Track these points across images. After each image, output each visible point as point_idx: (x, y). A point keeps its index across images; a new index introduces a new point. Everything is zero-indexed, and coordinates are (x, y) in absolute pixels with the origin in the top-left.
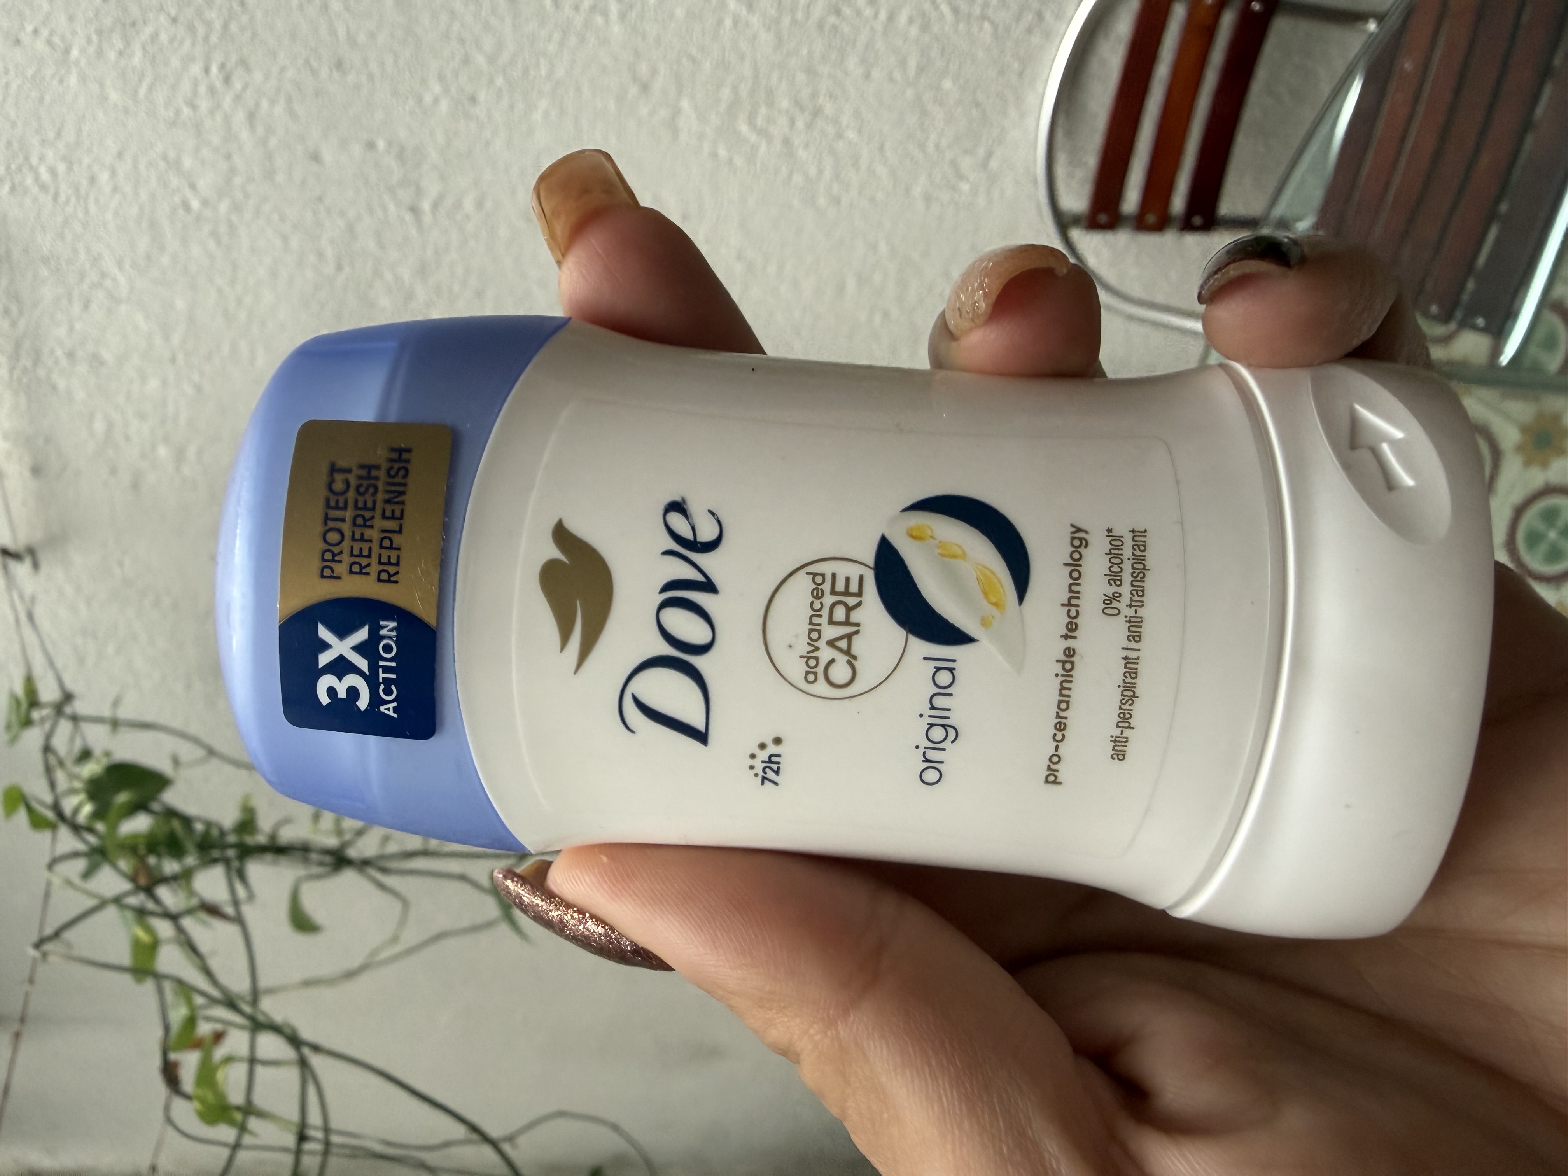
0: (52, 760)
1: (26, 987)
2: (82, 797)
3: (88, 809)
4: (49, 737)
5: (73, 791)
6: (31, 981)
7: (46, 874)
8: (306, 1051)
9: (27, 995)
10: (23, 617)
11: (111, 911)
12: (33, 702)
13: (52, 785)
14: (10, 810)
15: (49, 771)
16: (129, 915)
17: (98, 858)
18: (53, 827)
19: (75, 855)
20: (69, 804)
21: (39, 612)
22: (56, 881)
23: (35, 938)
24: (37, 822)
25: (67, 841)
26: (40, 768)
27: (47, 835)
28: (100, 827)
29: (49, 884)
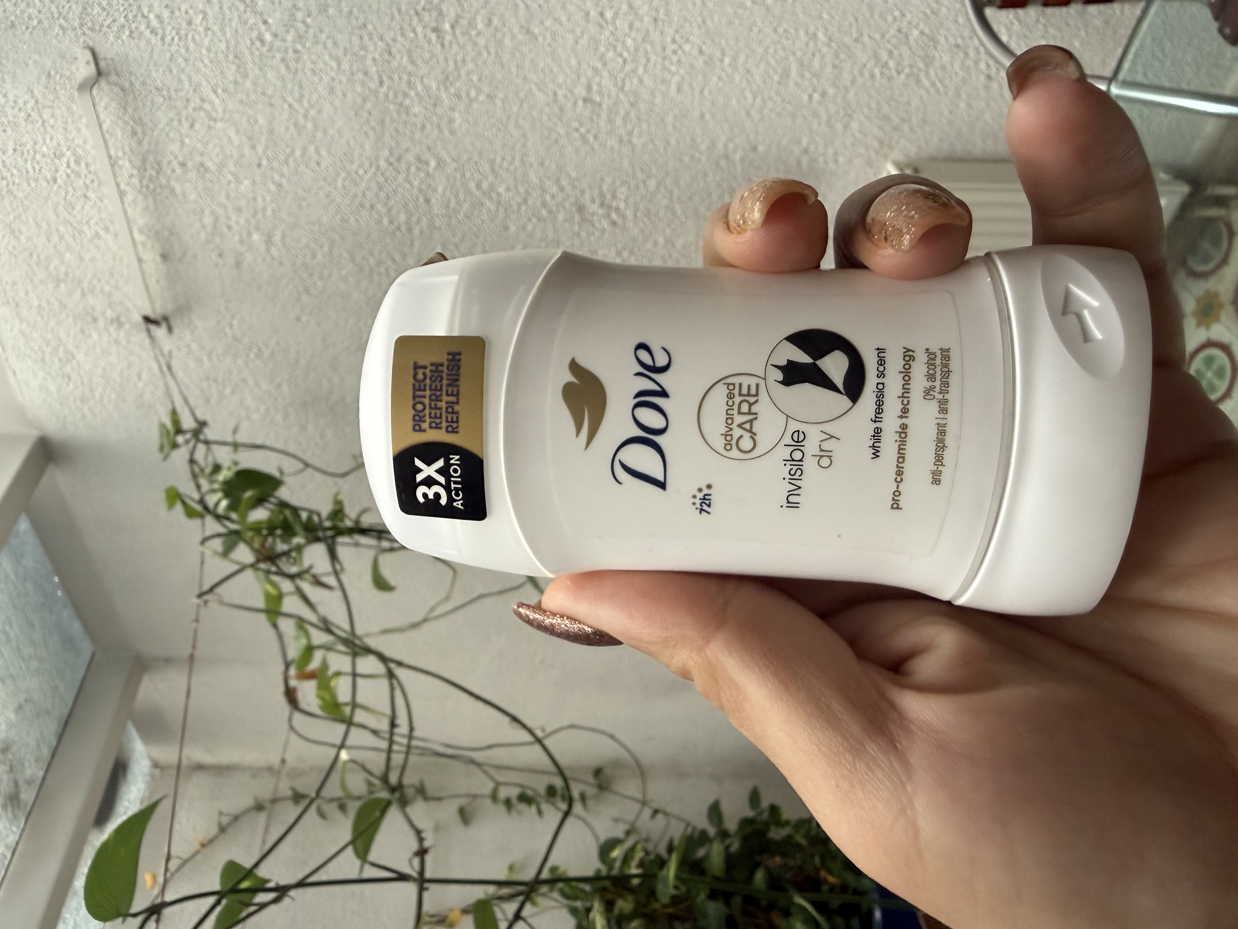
0: (197, 469)
1: (194, 625)
2: (220, 495)
3: (224, 503)
4: (192, 453)
5: (213, 491)
6: (197, 621)
7: (200, 548)
8: (392, 666)
9: (196, 631)
10: (165, 368)
11: (249, 572)
12: (179, 431)
13: (198, 487)
14: (171, 505)
15: (195, 476)
16: (261, 574)
17: (234, 537)
18: (201, 516)
19: (219, 535)
20: (211, 500)
21: (175, 363)
22: (208, 553)
23: (197, 592)
24: (190, 513)
25: (212, 526)
26: (189, 475)
27: (197, 522)
28: (234, 516)
29: (202, 554)
